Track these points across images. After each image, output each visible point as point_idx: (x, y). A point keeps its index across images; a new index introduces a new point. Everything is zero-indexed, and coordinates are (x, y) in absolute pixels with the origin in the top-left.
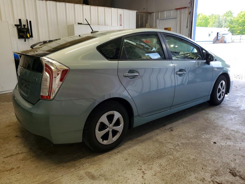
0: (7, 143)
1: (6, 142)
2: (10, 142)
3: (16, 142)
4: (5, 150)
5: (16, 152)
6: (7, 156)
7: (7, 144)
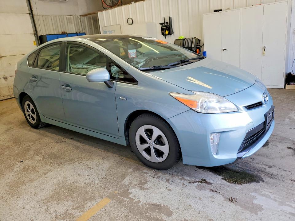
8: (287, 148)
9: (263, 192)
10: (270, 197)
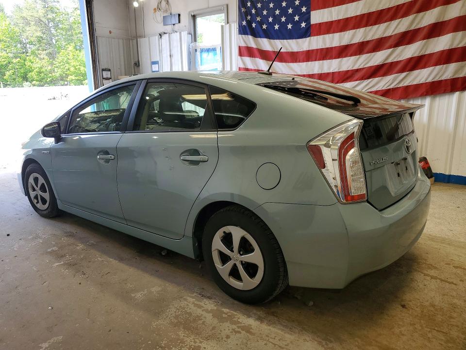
0: (433, 306)
1: (432, 309)
2: (427, 304)
3: (418, 297)
4: (447, 295)
5: (433, 280)
6: (451, 285)
7: (436, 304)
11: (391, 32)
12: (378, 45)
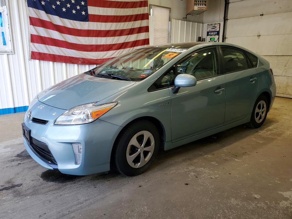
8: (22, 184)
9: (9, 153)
10: (4, 153)
11: (126, 27)
12: (121, 33)
